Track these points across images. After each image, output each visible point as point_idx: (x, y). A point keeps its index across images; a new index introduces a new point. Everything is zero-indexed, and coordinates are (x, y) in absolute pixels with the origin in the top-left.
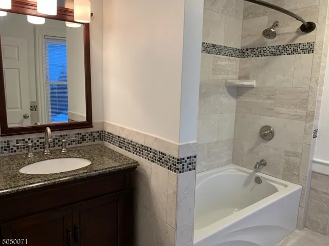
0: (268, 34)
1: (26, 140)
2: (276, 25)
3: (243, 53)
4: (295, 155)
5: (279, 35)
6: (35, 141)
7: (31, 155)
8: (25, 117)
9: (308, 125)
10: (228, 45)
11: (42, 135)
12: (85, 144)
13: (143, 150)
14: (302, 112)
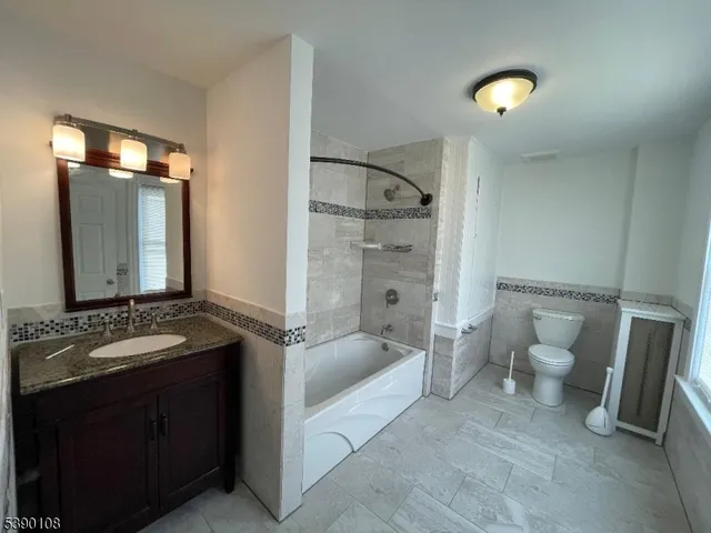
0: (388, 194)
1: (102, 315)
2: (397, 188)
3: (367, 215)
4: (419, 319)
5: (400, 198)
6: (115, 316)
7: (108, 334)
8: (110, 282)
9: (429, 288)
10: (352, 206)
11: (125, 308)
12: (182, 316)
13: (248, 322)
14: (423, 276)
